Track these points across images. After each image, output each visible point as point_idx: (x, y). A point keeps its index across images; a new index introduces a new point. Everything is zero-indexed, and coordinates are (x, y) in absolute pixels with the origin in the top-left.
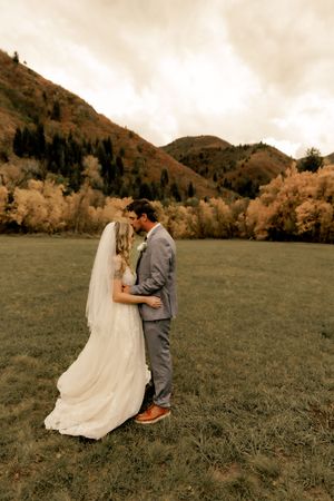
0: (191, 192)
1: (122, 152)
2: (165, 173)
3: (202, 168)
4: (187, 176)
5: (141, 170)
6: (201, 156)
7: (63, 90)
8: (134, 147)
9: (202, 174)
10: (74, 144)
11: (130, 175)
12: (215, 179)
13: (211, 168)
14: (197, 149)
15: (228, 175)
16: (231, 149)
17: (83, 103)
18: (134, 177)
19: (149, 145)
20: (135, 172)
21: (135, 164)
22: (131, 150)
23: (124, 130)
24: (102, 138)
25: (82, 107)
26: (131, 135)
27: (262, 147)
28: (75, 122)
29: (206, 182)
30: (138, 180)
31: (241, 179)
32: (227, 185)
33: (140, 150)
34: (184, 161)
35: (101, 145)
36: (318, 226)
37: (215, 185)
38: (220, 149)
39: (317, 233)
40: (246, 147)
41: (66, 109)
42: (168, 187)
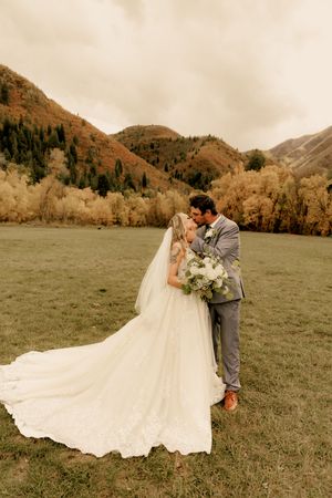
0: (144, 183)
1: (75, 140)
2: (119, 163)
3: (153, 158)
4: (141, 167)
5: (95, 160)
6: (152, 146)
7: (10, 72)
8: (87, 135)
9: (153, 164)
10: (26, 132)
11: (84, 164)
12: (166, 170)
13: (162, 158)
14: (147, 139)
15: (179, 167)
16: (181, 141)
17: (33, 87)
18: (88, 167)
19: (102, 134)
20: (88, 161)
21: (89, 153)
22: (84, 138)
23: (76, 118)
24: (54, 126)
25: (31, 91)
26: (84, 123)
27: (211, 139)
28: (25, 107)
29: (158, 173)
30: (93, 170)
31: (191, 171)
32: (178, 176)
33: (93, 139)
34: (135, 150)
35: (54, 133)
36: (260, 217)
37: (166, 176)
38: (170, 140)
39: (260, 224)
40: (195, 139)
41: (14, 93)
42: (122, 178)
